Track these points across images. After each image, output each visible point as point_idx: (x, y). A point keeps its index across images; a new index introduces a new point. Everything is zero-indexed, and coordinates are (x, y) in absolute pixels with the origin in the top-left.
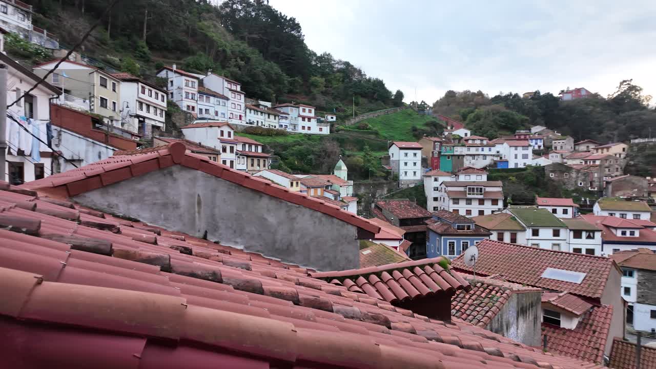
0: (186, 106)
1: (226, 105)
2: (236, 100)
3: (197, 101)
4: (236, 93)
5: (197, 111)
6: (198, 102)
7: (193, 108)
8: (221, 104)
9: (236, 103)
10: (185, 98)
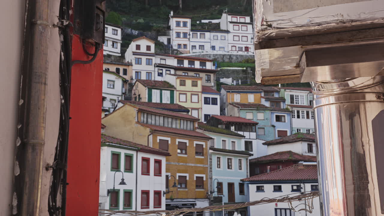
0: (177, 45)
1: (226, 39)
2: (240, 31)
3: (189, 39)
4: (240, 25)
5: (189, 48)
6: (191, 40)
7: (185, 46)
8: (219, 38)
9: (240, 35)
10: (176, 37)
